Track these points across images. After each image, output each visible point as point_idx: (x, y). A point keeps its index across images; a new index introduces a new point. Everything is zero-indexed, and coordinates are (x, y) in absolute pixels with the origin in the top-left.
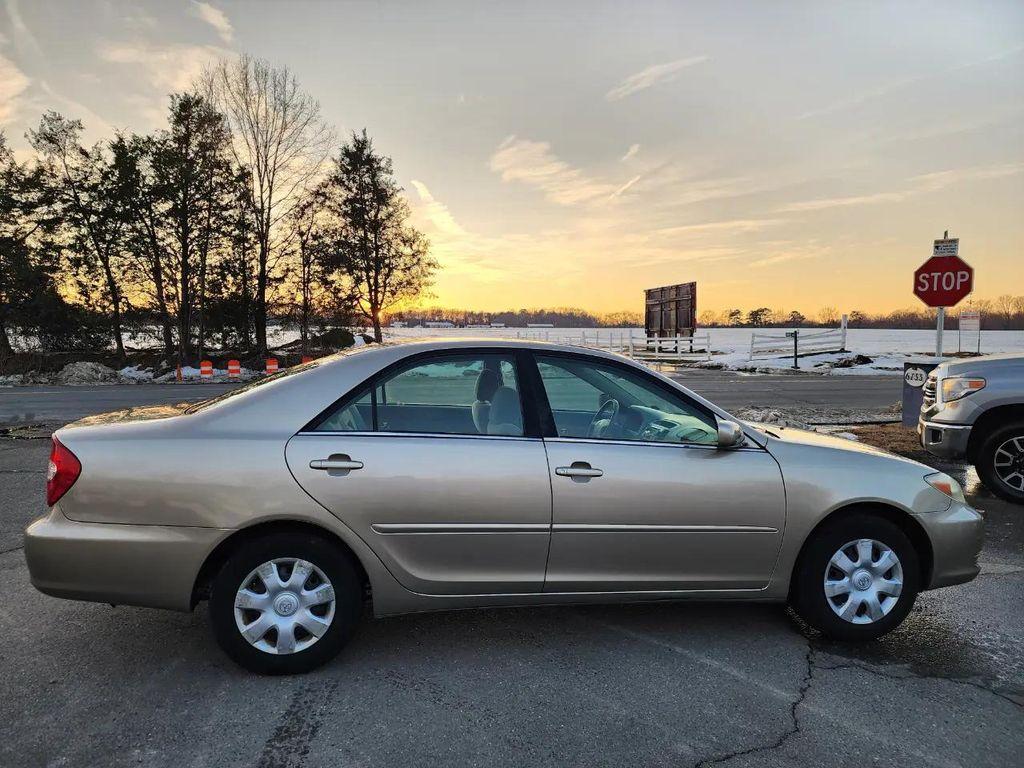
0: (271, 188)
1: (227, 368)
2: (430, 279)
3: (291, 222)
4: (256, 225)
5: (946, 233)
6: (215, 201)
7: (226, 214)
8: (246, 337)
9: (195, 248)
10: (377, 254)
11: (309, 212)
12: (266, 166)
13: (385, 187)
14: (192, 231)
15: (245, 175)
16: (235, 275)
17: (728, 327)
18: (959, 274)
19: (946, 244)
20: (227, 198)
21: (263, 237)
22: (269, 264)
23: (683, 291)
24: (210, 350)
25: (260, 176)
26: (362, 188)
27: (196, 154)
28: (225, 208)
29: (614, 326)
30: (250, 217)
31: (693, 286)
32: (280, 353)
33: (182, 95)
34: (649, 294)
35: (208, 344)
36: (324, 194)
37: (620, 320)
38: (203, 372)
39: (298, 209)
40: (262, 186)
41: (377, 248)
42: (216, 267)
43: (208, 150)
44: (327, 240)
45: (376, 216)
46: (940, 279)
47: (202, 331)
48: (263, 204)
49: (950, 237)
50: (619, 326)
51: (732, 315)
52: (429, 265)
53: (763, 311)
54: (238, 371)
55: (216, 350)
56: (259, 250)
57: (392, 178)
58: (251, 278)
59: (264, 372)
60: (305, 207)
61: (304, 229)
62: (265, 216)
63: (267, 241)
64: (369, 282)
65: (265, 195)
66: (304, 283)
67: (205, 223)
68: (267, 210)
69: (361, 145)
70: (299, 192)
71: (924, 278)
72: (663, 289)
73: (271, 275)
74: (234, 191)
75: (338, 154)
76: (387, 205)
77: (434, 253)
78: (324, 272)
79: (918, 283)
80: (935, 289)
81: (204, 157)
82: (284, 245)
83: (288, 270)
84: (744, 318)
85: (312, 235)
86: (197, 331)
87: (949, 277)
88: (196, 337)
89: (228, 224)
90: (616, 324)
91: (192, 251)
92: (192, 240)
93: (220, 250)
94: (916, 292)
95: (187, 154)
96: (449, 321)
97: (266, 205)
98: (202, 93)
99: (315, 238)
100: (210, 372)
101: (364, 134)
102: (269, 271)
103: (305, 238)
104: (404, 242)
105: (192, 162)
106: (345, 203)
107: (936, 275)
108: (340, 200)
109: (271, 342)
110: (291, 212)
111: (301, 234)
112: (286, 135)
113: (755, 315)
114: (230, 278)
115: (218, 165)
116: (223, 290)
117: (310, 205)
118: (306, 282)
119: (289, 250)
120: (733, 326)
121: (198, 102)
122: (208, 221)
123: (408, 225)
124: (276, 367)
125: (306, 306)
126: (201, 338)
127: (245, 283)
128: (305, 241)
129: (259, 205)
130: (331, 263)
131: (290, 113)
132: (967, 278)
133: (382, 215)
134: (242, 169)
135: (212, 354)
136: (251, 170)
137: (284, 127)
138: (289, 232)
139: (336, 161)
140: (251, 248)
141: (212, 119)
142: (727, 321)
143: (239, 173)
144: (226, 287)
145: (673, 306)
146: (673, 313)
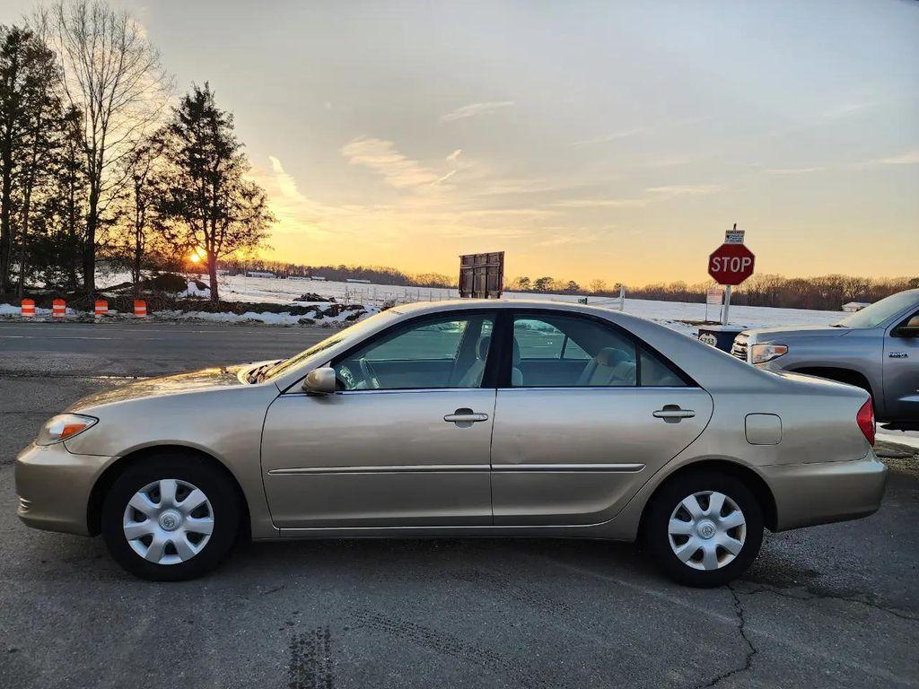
0: (105, 129)
1: (51, 308)
2: (266, 231)
3: (125, 166)
4: (87, 165)
5: (735, 225)
6: (42, 137)
7: (53, 151)
8: (73, 276)
9: (17, 183)
10: (215, 204)
11: (145, 157)
12: (101, 106)
13: (225, 141)
14: (15, 166)
15: (75, 115)
16: (62, 214)
17: (518, 292)
18: (744, 259)
19: (735, 234)
20: (55, 136)
21: (94, 177)
22: (100, 205)
23: (492, 259)
24: (32, 288)
25: (93, 117)
26: (202, 140)
27: (23, 87)
28: (53, 145)
29: (423, 286)
30: (82, 157)
31: (501, 255)
32: (109, 294)
33: (10, 28)
34: (464, 259)
35: (28, 282)
36: (161, 142)
37: (429, 281)
38: (24, 310)
39: (132, 153)
40: (95, 127)
41: (216, 198)
42: (39, 204)
43: (36, 85)
44: (163, 186)
45: (215, 168)
46: (729, 262)
47: (22, 269)
48: (95, 144)
49: (737, 229)
50: (428, 286)
51: (522, 281)
52: (265, 218)
53: (546, 279)
54: (64, 311)
55: (38, 288)
56: (89, 191)
57: (232, 133)
58: (80, 218)
59: (92, 313)
60: (140, 152)
61: (139, 173)
62: (97, 157)
63: (98, 182)
64: (205, 231)
65: (98, 137)
66: (137, 227)
67: (30, 159)
68: (99, 152)
69: (202, 97)
70: (135, 136)
71: (716, 261)
72: (475, 256)
73: (101, 217)
74: (63, 129)
75: (178, 104)
76: (228, 157)
77: (271, 207)
78: (160, 217)
79: (711, 265)
80: (725, 270)
81: (31, 92)
82: (118, 187)
83: (121, 213)
84: (532, 286)
85: (148, 180)
86: (17, 268)
87: (736, 261)
88: (15, 274)
89: (56, 162)
90: (425, 283)
91: (15, 187)
92: (15, 175)
93: (45, 188)
94: (711, 272)
95: (13, 87)
96: (271, 272)
97: (99, 146)
98: (33, 28)
99: (151, 183)
100: (33, 310)
101: (207, 86)
102: (100, 212)
103: (140, 182)
104: (244, 195)
105: (18, 97)
106: (183, 151)
107: (726, 259)
108: (179, 149)
109: (99, 283)
110: (126, 156)
111: (137, 178)
112: (122, 79)
113: (540, 282)
114: (56, 217)
115: (46, 101)
116: (49, 228)
117: (147, 150)
118: (140, 225)
119: (123, 193)
120: (522, 291)
121: (27, 36)
122: (34, 157)
123: (247, 179)
124: (106, 308)
125: (139, 250)
126: (23, 275)
127: (72, 223)
128: (141, 185)
129: (91, 146)
130: (167, 209)
131: (128, 57)
132: (749, 264)
133: (221, 167)
134: (74, 108)
135: (34, 292)
136: (83, 110)
137: (122, 70)
138: (123, 174)
139: (175, 111)
140: (81, 187)
141: (43, 55)
142: (518, 287)
143: (68, 112)
144: (51, 224)
145: (483, 271)
146: (483, 277)
